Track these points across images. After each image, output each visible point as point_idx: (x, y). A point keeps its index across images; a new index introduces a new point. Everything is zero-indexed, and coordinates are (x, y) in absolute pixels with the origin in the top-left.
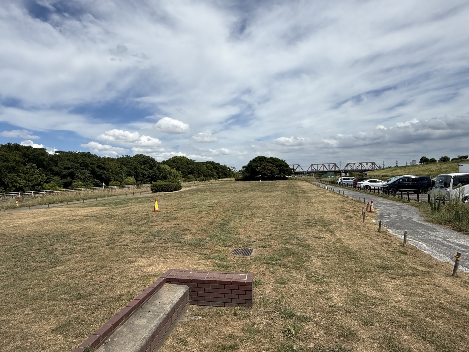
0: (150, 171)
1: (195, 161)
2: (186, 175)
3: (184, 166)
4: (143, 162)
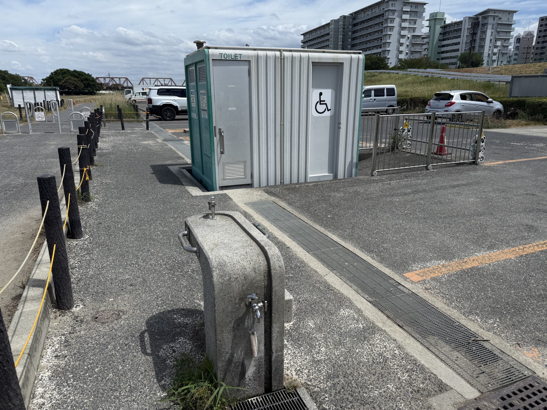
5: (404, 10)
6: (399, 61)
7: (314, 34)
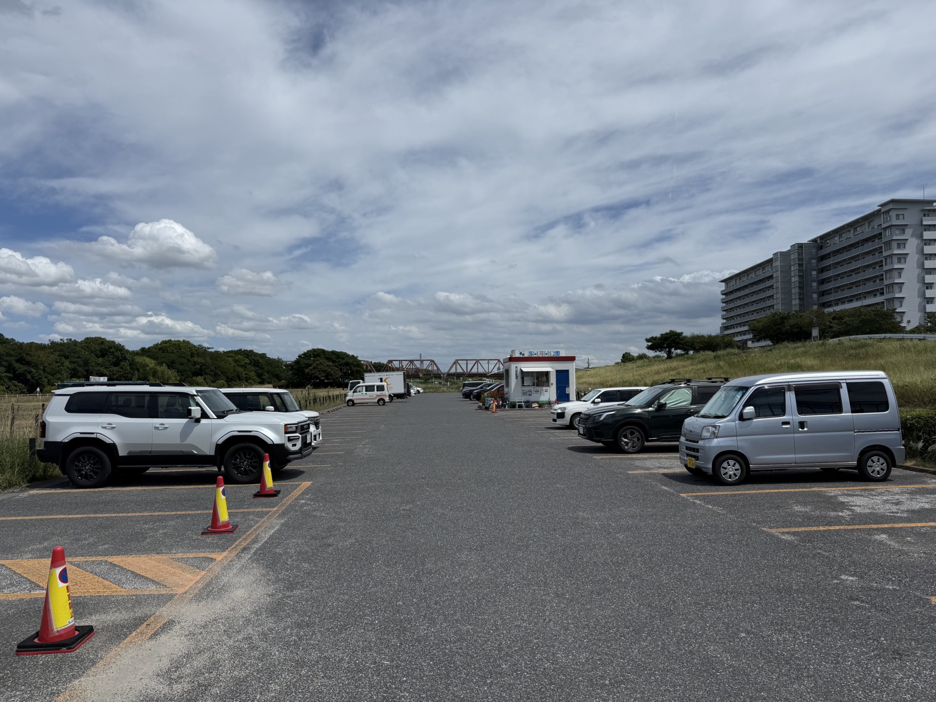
0: (114, 368)
1: (210, 350)
2: (188, 376)
3: (184, 361)
4: (101, 351)
5: (924, 223)
6: (929, 317)
7: (744, 279)
